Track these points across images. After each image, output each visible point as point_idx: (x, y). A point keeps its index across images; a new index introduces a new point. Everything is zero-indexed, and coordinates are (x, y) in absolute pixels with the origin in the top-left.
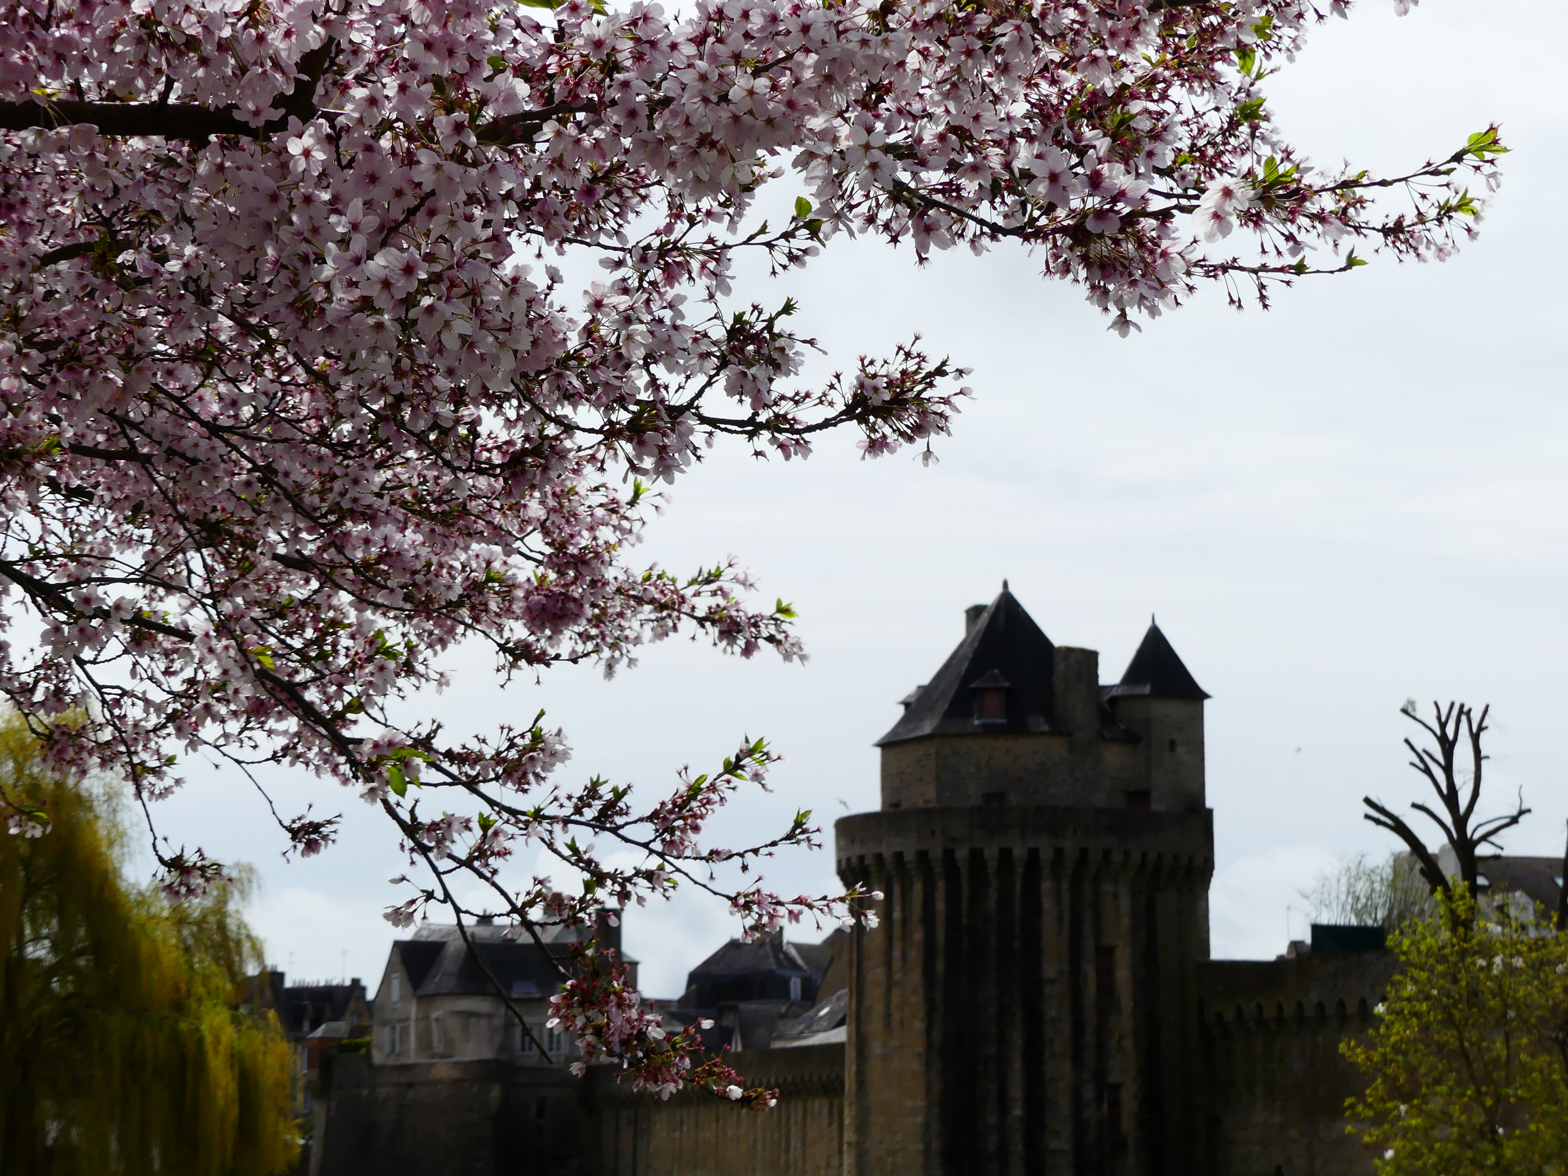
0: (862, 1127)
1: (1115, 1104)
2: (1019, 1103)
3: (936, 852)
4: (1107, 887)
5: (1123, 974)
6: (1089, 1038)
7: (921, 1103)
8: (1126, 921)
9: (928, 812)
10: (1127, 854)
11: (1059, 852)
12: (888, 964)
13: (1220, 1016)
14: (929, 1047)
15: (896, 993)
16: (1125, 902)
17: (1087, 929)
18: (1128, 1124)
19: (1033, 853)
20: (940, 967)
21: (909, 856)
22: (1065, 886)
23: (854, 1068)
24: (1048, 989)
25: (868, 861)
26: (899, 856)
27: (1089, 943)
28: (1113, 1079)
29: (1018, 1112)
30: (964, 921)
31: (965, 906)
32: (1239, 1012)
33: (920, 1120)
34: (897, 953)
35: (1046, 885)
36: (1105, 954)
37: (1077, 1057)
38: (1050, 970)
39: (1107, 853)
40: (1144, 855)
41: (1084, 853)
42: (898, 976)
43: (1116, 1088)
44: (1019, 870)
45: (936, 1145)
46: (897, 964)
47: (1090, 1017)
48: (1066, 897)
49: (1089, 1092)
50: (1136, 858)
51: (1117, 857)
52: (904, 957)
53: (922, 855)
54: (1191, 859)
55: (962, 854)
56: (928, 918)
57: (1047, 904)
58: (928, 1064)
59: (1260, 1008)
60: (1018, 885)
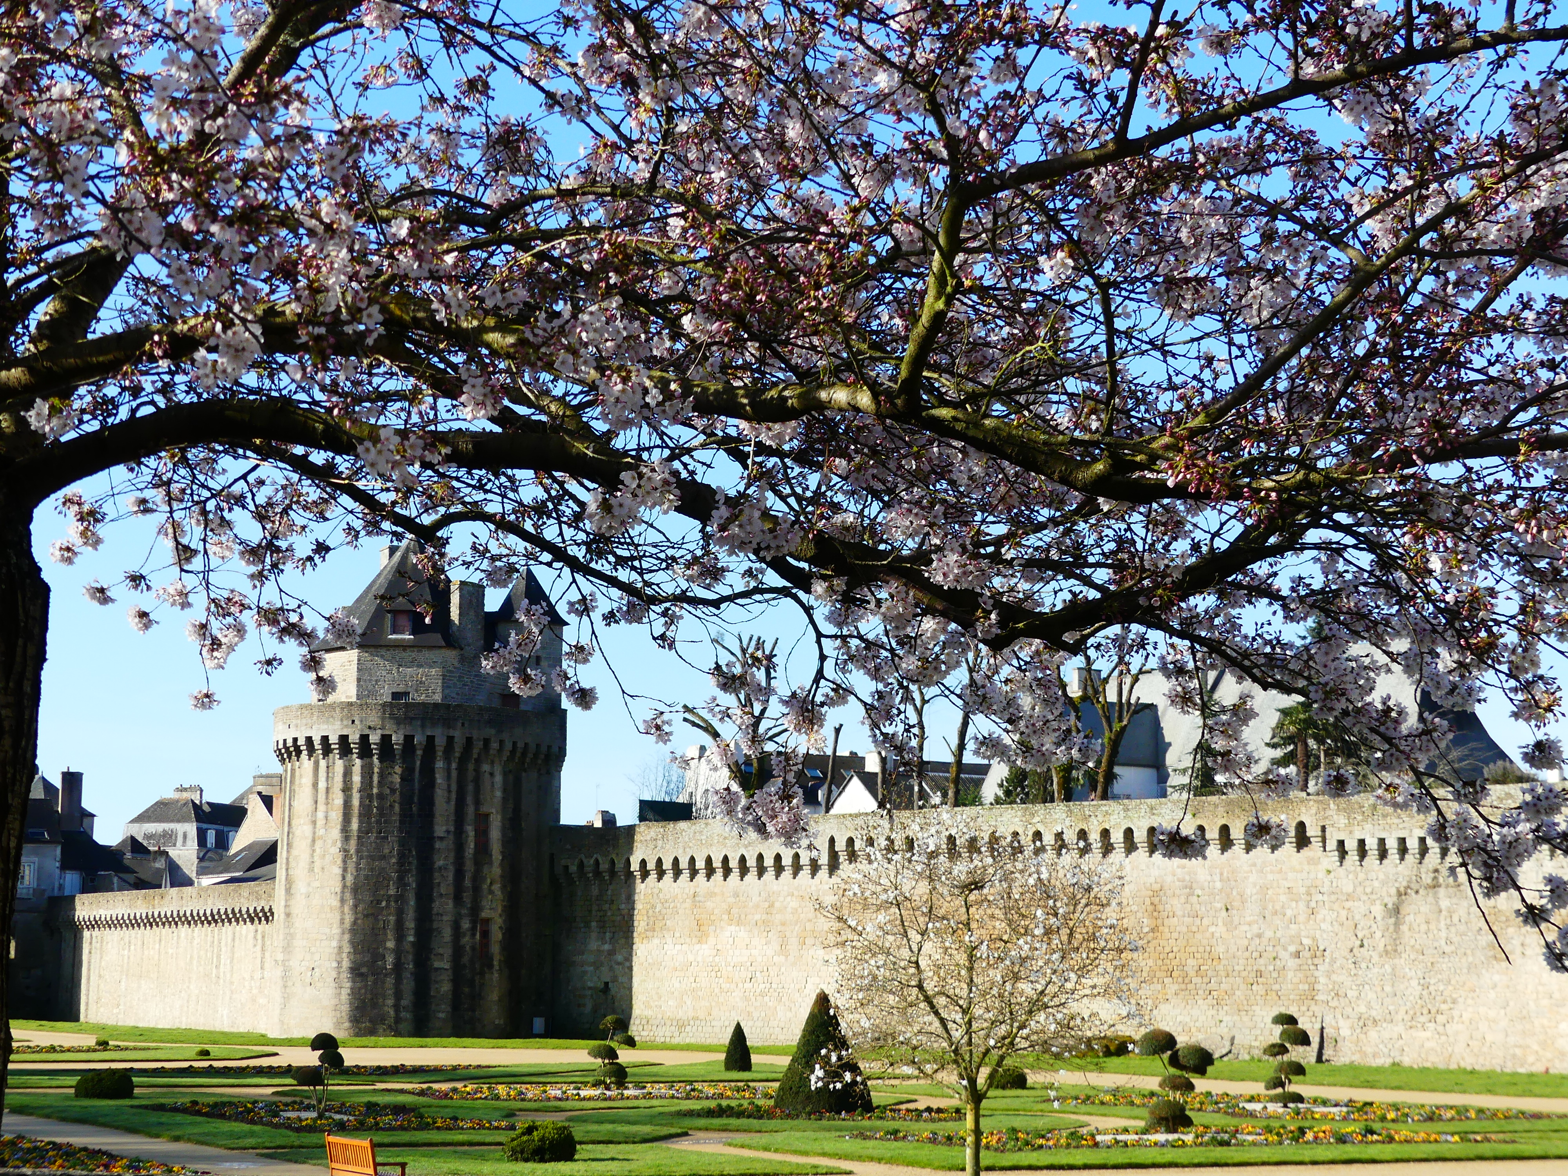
0: (287, 948)
1: (485, 934)
2: (412, 932)
3: (354, 738)
4: (486, 767)
5: (495, 834)
6: (468, 883)
7: (336, 930)
8: (499, 794)
9: (351, 704)
10: (501, 742)
11: (450, 739)
12: (314, 823)
13: (566, 867)
14: (344, 887)
15: (319, 844)
16: (498, 779)
17: (469, 799)
18: (495, 949)
19: (431, 739)
20: (355, 825)
21: (333, 739)
22: (454, 766)
23: (283, 903)
24: (438, 845)
25: (301, 742)
26: (325, 739)
27: (470, 810)
28: (484, 914)
29: (411, 939)
30: (375, 791)
31: (376, 778)
32: (581, 865)
33: (335, 944)
34: (320, 815)
35: (440, 764)
36: (483, 820)
37: (458, 898)
38: (440, 830)
39: (487, 742)
40: (514, 744)
41: (469, 740)
42: (321, 832)
43: (487, 921)
44: (419, 752)
45: (346, 964)
46: (320, 822)
47: (469, 866)
48: (454, 774)
49: (466, 925)
50: (508, 746)
51: (495, 745)
52: (326, 818)
53: (344, 739)
54: (549, 747)
55: (374, 738)
56: (347, 789)
57: (440, 779)
58: (342, 901)
59: (597, 862)
60: (418, 763)
